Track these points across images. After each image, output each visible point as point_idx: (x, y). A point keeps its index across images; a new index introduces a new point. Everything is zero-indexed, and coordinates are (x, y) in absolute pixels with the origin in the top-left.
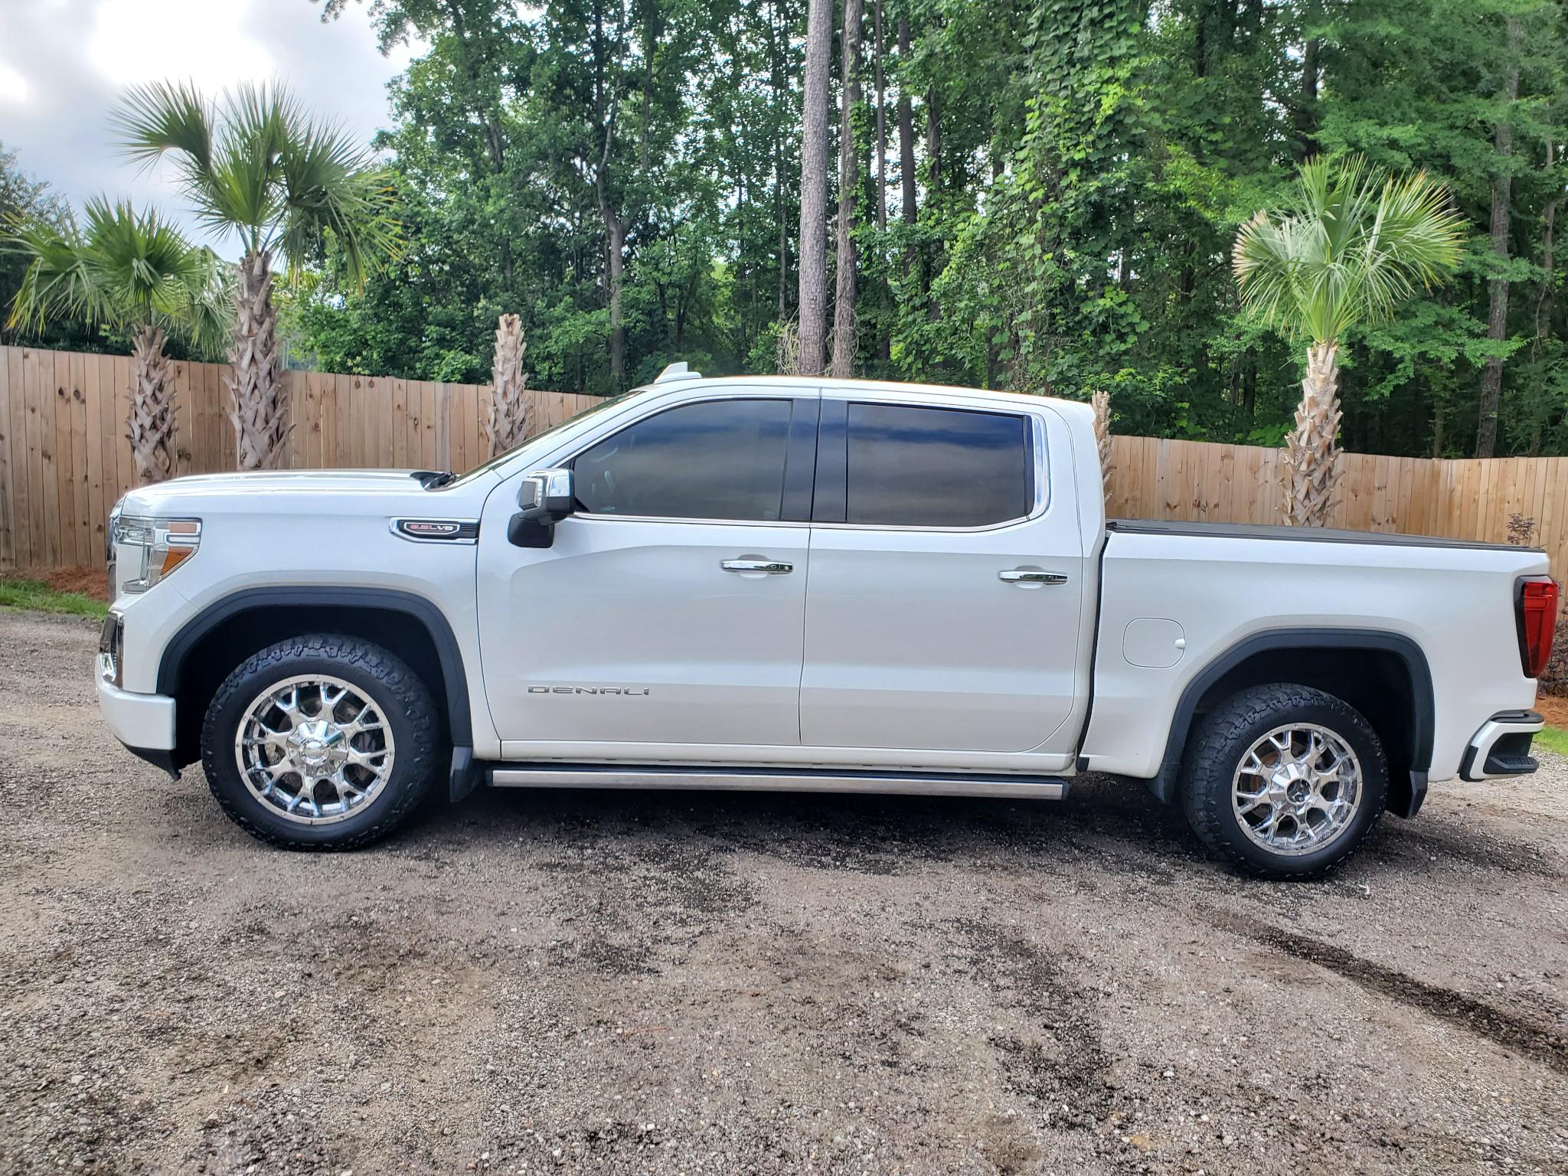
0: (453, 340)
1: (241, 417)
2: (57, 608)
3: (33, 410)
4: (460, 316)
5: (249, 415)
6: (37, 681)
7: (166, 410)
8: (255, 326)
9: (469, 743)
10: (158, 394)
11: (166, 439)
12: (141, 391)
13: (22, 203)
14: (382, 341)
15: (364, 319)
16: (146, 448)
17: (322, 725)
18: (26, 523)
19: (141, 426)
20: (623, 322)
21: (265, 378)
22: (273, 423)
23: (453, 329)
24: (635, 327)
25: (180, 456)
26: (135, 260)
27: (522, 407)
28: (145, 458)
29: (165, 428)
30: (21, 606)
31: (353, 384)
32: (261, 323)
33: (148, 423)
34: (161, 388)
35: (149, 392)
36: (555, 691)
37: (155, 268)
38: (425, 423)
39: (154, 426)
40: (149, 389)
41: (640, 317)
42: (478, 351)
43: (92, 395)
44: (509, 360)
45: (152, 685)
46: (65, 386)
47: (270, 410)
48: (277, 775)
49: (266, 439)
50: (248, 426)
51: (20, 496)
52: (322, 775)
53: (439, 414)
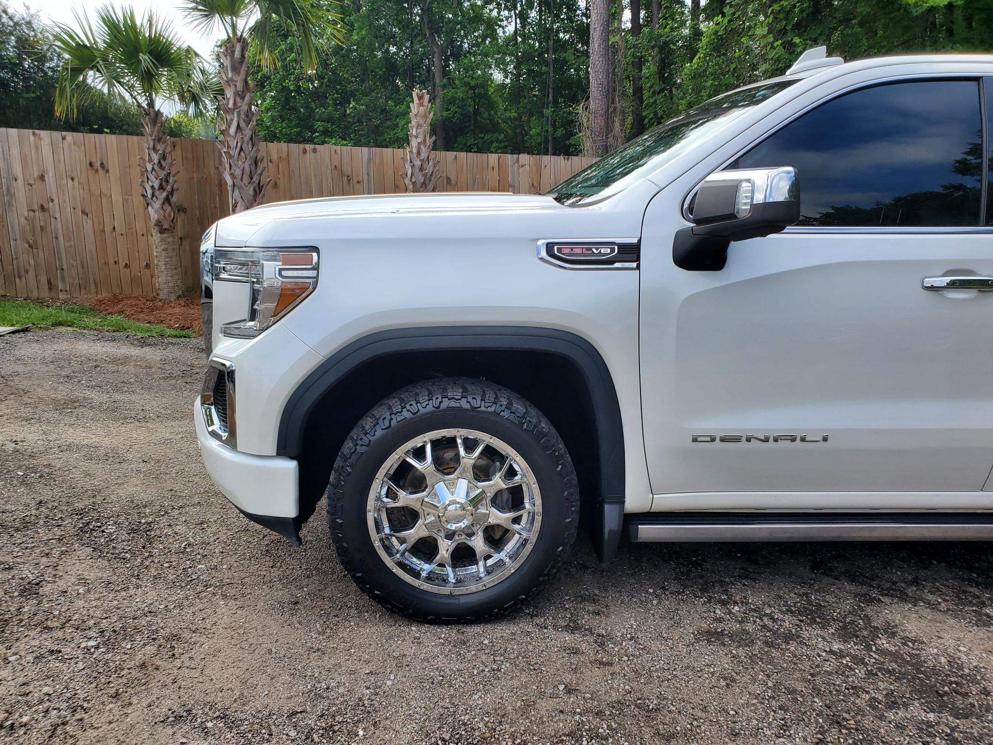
0: (333, 132)
1: (232, 175)
2: (106, 328)
3: (73, 179)
4: (337, 115)
5: (238, 172)
6: (105, 397)
7: (169, 174)
8: (238, 100)
9: (620, 499)
10: (163, 162)
11: (170, 196)
12: (150, 160)
13: (45, 48)
14: (286, 135)
15: (273, 119)
16: (157, 205)
17: (463, 485)
18: (75, 263)
19: (152, 187)
20: (445, 114)
21: (248, 143)
22: (255, 178)
23: (333, 124)
24: (454, 117)
25: (179, 210)
26: (141, 54)
27: (431, 163)
28: (156, 212)
29: (169, 188)
30: (80, 327)
31: (301, 151)
32: (243, 98)
33: (156, 185)
34: (164, 157)
35: (156, 161)
36: (723, 440)
37: (156, 60)
38: (355, 179)
39: (161, 187)
40: (155, 158)
41: (457, 110)
42: (350, 137)
43: (113, 164)
44: (422, 126)
45: (271, 447)
46: (94, 160)
47: (253, 168)
48: (412, 541)
49: (251, 192)
50: (238, 181)
51: (68, 244)
52: (460, 539)
53: (365, 172)
